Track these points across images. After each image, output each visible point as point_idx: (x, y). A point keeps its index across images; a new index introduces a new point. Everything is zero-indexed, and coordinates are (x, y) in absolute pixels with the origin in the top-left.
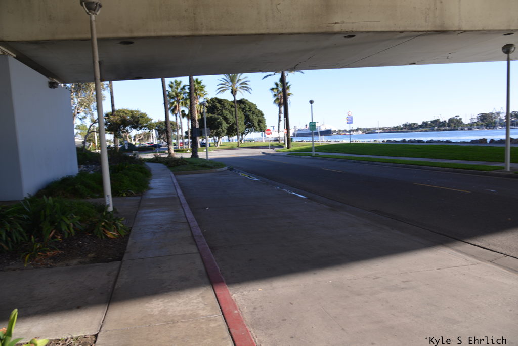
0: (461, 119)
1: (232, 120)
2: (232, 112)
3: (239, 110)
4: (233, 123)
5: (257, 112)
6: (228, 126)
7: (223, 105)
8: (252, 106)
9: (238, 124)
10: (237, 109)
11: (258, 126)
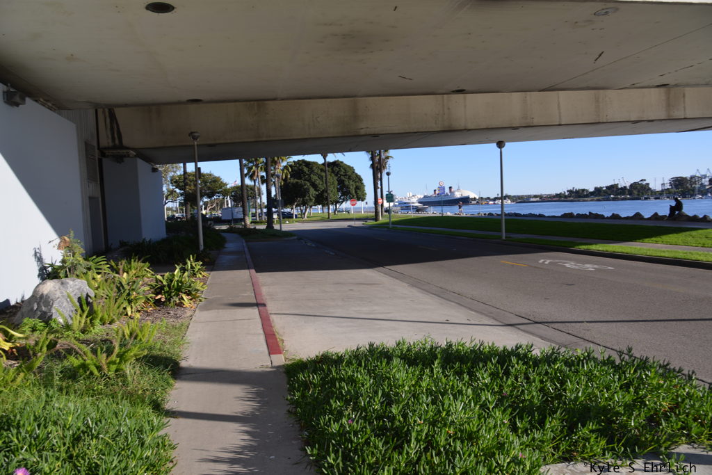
0: (648, 184)
1: (322, 187)
2: (322, 177)
3: (331, 175)
4: (323, 190)
5: (354, 176)
6: (317, 193)
7: (311, 168)
8: (348, 169)
9: (329, 192)
10: (328, 173)
11: (355, 194)
